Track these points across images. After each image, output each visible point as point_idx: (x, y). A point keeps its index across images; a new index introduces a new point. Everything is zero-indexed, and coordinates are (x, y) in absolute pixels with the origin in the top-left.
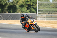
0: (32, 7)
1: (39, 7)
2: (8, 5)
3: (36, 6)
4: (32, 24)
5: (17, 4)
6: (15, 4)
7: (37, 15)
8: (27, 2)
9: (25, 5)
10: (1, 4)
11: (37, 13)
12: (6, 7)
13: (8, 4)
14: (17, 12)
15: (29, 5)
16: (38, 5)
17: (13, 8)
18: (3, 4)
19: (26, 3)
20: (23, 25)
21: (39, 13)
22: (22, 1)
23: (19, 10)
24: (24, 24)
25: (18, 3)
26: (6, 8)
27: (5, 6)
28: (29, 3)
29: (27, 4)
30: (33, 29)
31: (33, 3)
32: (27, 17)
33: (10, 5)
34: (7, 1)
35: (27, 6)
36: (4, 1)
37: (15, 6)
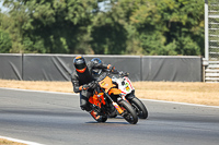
0: (187, 33)
1: (211, 32)
2: (94, 24)
3: (203, 28)
4: (116, 92)
5: (128, 20)
6: (121, 22)
7: (205, 63)
8: (165, 11)
9: (158, 23)
10: (65, 21)
11: (203, 55)
12: (85, 32)
13: (95, 20)
14: (129, 53)
15: (173, 23)
16: (210, 26)
17: (114, 36)
18: (75, 21)
19: (162, 15)
20: (82, 97)
21: (211, 56)
22: (149, 9)
23: (136, 41)
24: (85, 94)
25: (131, 18)
26: (87, 37)
27: (82, 28)
28: (174, 18)
29: (167, 22)
30: (121, 111)
31: (190, 15)
32: (99, 68)
33: (103, 24)
34: (90, 10)
35: (166, 29)
36: (76, 9)
37: (121, 26)
